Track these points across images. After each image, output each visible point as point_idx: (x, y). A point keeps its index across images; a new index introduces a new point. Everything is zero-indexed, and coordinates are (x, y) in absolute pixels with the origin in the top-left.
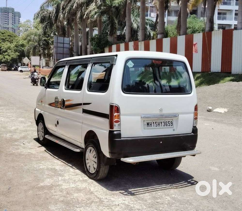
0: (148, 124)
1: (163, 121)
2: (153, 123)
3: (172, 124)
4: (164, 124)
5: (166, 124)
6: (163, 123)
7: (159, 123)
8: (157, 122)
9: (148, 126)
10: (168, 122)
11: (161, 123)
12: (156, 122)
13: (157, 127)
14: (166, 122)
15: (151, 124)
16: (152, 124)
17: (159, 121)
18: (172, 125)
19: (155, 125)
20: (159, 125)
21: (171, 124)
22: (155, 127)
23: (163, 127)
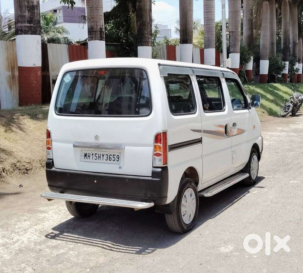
0: (85, 155)
1: (105, 153)
2: (93, 154)
3: (119, 158)
4: (107, 157)
5: (110, 158)
6: (105, 157)
7: (99, 156)
8: (97, 154)
9: (85, 157)
10: (112, 156)
11: (103, 156)
12: (95, 154)
13: (97, 161)
14: (110, 155)
15: (89, 155)
16: (91, 156)
17: (100, 153)
18: (118, 160)
19: (94, 157)
20: (99, 158)
21: (116, 159)
22: (94, 160)
23: (104, 161)
